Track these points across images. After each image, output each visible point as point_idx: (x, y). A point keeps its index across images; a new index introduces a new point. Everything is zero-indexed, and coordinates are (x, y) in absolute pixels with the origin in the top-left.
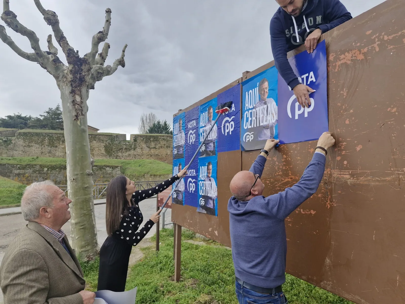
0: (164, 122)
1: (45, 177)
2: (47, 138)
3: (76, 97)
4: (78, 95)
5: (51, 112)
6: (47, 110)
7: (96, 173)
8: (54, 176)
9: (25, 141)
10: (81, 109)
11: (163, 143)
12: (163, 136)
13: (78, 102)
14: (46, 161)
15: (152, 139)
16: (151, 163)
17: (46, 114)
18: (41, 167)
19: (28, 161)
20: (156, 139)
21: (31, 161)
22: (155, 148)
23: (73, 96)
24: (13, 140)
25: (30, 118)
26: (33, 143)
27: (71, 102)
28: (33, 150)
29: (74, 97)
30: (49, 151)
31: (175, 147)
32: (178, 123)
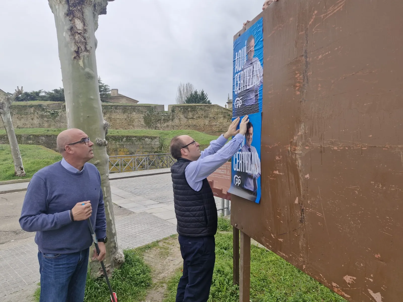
0: (201, 92)
3: (76, 22)
4: (79, 19)
7: (136, 144)
10: (84, 41)
11: (200, 113)
12: (201, 106)
13: (80, 30)
15: (189, 109)
16: (189, 133)
20: (193, 109)
22: (193, 118)
23: (71, 20)
24: (60, 113)
27: (68, 29)
29: (72, 23)
31: (239, 95)
32: (246, 47)
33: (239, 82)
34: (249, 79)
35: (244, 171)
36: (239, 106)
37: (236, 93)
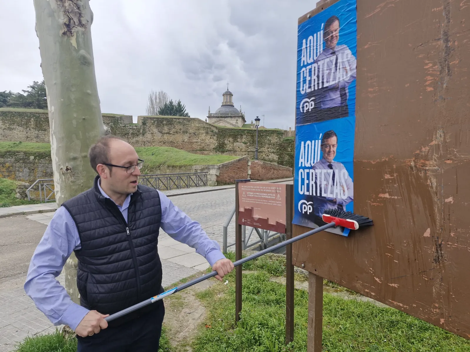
0: (177, 103)
1: (32, 168)
2: (32, 119)
5: (36, 87)
6: (32, 84)
8: (43, 166)
9: (4, 123)
11: (178, 127)
12: (179, 119)
14: (32, 147)
15: (165, 122)
16: (167, 151)
17: (30, 90)
18: (26, 155)
19: (8, 147)
20: (170, 122)
21: (12, 147)
22: (169, 133)
25: (10, 94)
26: (16, 124)
28: (15, 134)
30: (36, 135)
31: (309, 95)
32: (322, 32)
33: (308, 78)
34: (329, 74)
35: (318, 195)
36: (309, 109)
37: (303, 93)
